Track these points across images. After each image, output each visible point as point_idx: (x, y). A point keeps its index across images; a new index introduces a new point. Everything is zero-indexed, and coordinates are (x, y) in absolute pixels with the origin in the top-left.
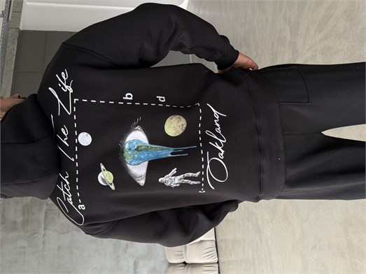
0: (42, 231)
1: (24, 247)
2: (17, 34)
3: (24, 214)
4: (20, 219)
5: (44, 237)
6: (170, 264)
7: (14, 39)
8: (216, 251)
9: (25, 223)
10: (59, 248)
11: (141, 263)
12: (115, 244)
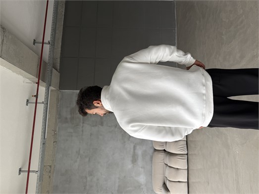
0: (81, 124)
1: (71, 133)
3: (71, 114)
4: (69, 117)
5: (83, 127)
6: (155, 149)
8: (186, 147)
9: (72, 119)
10: (91, 135)
11: (138, 147)
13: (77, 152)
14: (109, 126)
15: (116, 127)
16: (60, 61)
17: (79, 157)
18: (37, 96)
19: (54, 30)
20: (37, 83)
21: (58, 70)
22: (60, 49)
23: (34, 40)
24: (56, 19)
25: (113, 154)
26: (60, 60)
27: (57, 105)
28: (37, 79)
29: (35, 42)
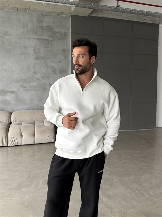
0: (36, 37)
1: (27, 27)
2: (156, 23)
3: (47, 27)
4: (44, 24)
6: (12, 113)
7: (153, 21)
9: (42, 28)
10: (25, 47)
11: (13, 96)
12: (26, 80)
13: (7, 32)
14: (35, 66)
15: (34, 73)
16: (99, 17)
17: (2, 35)
19: (131, 12)
21: (91, 15)
22: (111, 17)
24: (141, 14)
25: (5, 70)
26: (101, 17)
27: (55, 13)
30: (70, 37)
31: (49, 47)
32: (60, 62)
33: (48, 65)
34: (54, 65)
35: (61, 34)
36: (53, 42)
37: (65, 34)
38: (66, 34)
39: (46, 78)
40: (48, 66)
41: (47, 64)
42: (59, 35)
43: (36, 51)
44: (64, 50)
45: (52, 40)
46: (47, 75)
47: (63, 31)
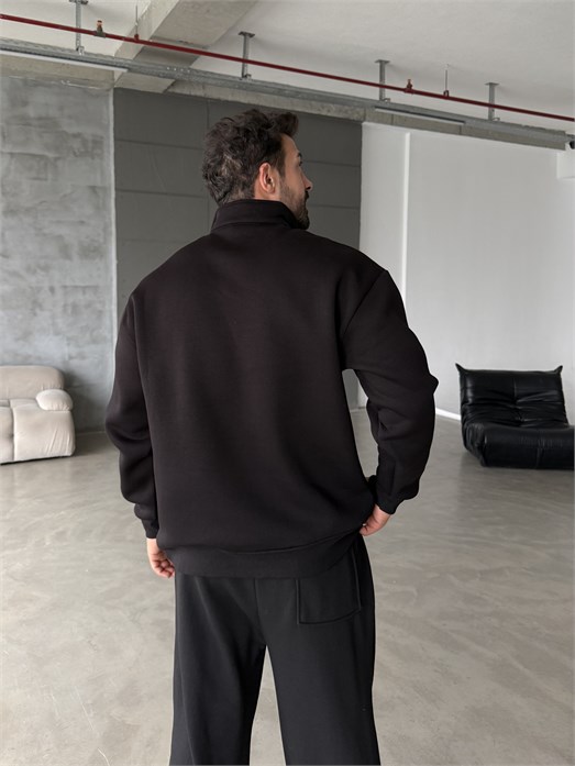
0: (8, 149)
2: (355, 117)
3: (40, 118)
4: (31, 112)
7: (346, 112)
9: (25, 122)
16: (195, 96)
18: (99, 33)
19: (280, 90)
20: (137, 36)
21: (170, 90)
22: (230, 98)
23: (251, 36)
26: (201, 97)
27: (66, 79)
28: (146, 39)
29: (247, 35)
30: (112, 150)
31: (46, 180)
32: (82, 223)
33: (46, 231)
34: (63, 231)
35: (84, 142)
36: (60, 163)
37: (95, 142)
38: (98, 142)
39: (39, 271)
40: (45, 235)
41: (40, 229)
42: (76, 144)
43: (8, 189)
44: (93, 189)
45: (56, 159)
46: (42, 262)
47: (89, 131)
